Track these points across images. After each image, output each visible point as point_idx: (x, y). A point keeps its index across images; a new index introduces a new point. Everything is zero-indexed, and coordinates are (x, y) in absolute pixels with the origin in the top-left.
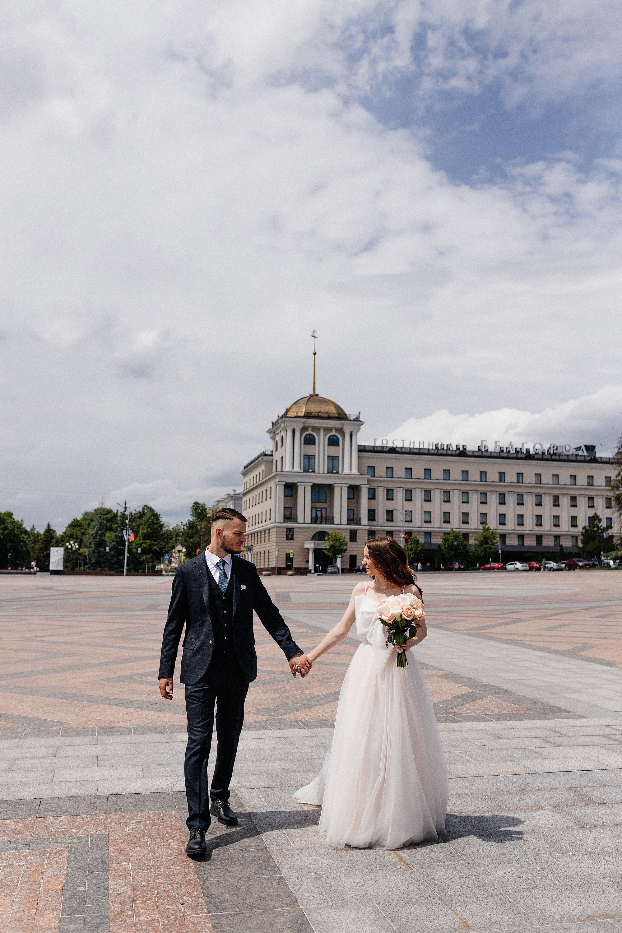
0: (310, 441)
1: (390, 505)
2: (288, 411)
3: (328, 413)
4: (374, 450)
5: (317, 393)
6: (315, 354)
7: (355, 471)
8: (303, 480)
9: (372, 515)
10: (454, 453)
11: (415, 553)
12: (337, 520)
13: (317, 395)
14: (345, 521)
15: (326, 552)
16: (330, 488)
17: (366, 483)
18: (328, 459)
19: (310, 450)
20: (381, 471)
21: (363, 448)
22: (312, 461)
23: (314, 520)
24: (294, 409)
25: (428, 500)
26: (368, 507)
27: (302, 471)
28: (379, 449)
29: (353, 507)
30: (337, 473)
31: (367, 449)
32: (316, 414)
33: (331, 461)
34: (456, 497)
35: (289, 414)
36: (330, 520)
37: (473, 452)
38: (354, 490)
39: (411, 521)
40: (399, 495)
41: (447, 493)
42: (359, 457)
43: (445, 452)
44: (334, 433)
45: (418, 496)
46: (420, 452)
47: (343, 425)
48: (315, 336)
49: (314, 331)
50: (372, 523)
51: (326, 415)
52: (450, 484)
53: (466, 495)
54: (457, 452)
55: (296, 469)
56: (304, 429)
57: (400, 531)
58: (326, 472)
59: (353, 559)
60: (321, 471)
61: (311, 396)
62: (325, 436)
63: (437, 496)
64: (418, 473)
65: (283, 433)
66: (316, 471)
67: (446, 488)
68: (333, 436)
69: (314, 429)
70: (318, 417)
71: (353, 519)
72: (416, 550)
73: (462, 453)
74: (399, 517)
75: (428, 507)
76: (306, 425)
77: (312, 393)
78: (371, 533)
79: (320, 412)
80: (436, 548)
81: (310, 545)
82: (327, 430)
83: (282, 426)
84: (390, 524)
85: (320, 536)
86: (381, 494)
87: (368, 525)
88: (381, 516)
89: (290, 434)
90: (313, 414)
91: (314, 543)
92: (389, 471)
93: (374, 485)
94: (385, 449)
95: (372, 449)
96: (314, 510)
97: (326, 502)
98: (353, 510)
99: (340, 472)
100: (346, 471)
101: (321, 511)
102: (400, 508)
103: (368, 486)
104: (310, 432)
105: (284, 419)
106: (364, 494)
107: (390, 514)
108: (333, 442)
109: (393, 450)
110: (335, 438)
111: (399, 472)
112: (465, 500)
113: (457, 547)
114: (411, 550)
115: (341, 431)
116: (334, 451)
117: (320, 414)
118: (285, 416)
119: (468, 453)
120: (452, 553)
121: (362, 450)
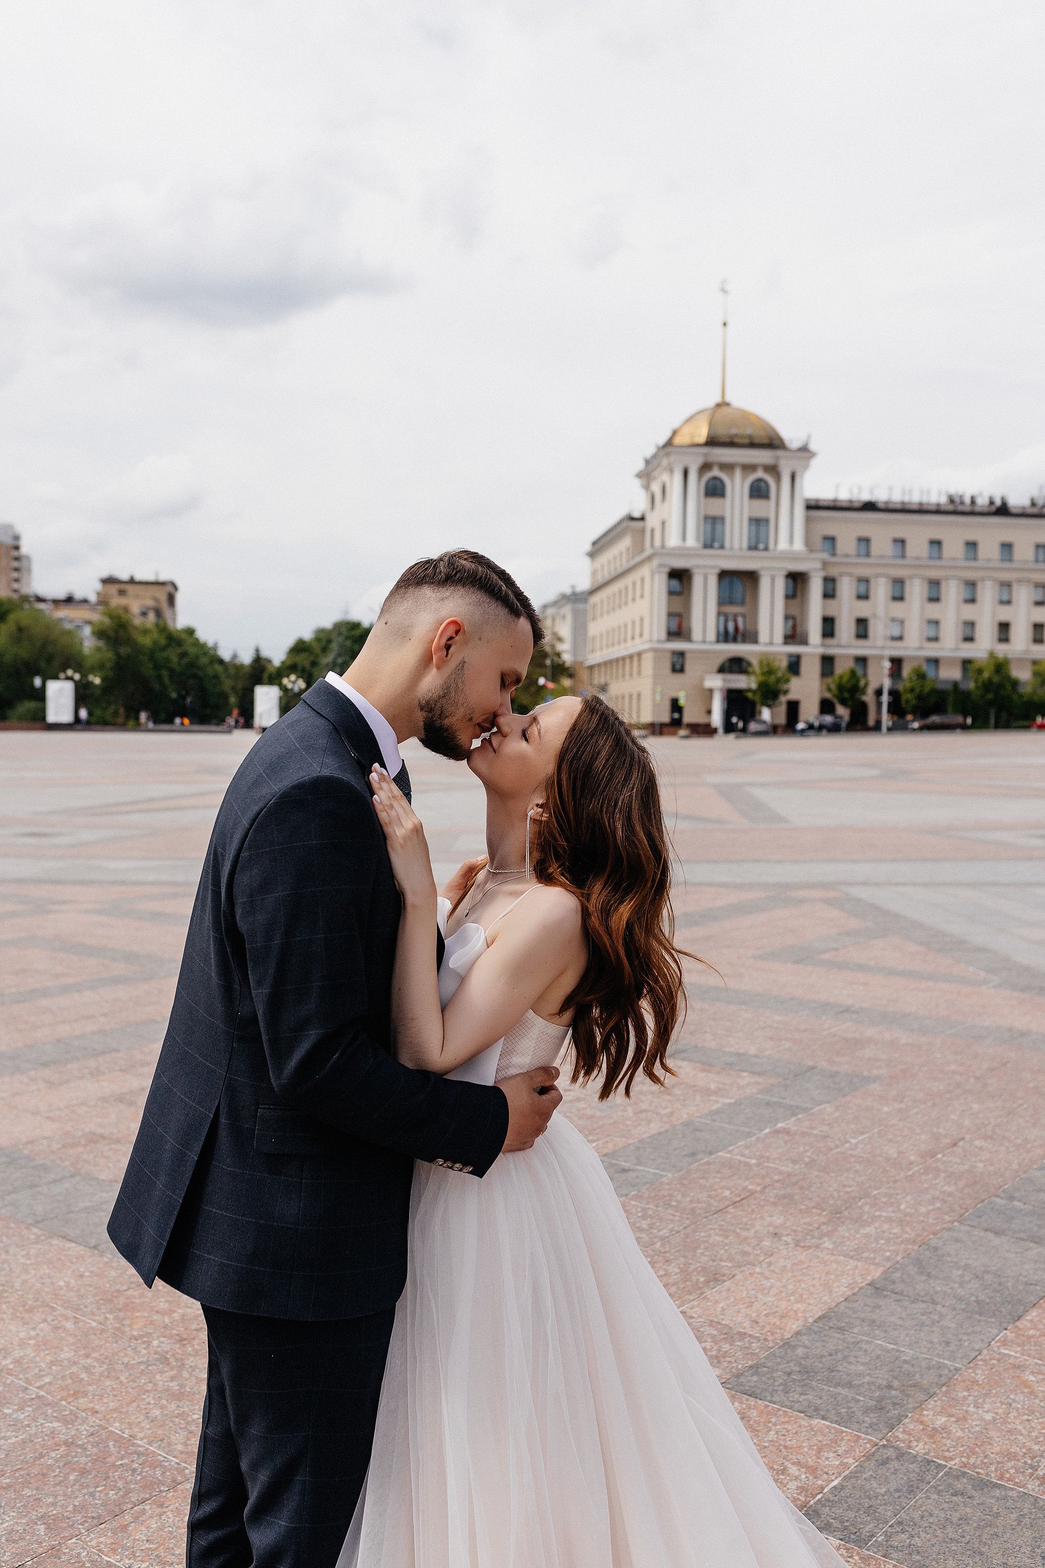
0: (715, 490)
1: (863, 610)
2: (675, 433)
3: (750, 437)
4: (835, 507)
5: (728, 399)
6: (725, 324)
7: (799, 545)
8: (701, 562)
9: (829, 627)
10: (986, 510)
11: (920, 697)
12: (763, 636)
13: (728, 404)
14: (779, 637)
15: (750, 695)
16: (751, 578)
17: (818, 565)
18: (750, 525)
19: (715, 506)
20: (847, 545)
21: (813, 503)
22: (718, 526)
23: (725, 637)
24: (686, 430)
25: (934, 599)
26: (824, 611)
27: (700, 545)
28: (845, 505)
29: (795, 611)
30: (766, 549)
31: (822, 504)
32: (727, 440)
33: (753, 528)
34: (987, 593)
35: (678, 440)
36: (750, 636)
37: (1024, 508)
38: (797, 580)
39: (901, 638)
40: (881, 590)
41: (972, 585)
42: (808, 520)
43: (967, 508)
44: (760, 474)
45: (916, 591)
46: (921, 510)
47: (777, 458)
48: (724, 291)
49: (724, 282)
50: (829, 641)
51: (747, 441)
52: (978, 569)
53: (1005, 589)
54: (993, 509)
55: (691, 542)
56: (706, 467)
57: (881, 658)
58: (745, 545)
59: (793, 708)
60: (736, 545)
61: (718, 406)
62: (743, 479)
63: (952, 592)
64: (918, 547)
65: (665, 477)
66: (727, 544)
67: (970, 575)
68: (760, 480)
69: (725, 467)
70: (731, 443)
71: (794, 635)
72: (921, 691)
73: (1003, 510)
74: (878, 629)
75: (934, 611)
76: (711, 459)
77: (718, 399)
78: (828, 662)
79: (736, 435)
80: (949, 687)
81: (716, 682)
82: (749, 468)
83: (665, 462)
84: (862, 642)
85: (735, 665)
86: (846, 589)
87: (823, 645)
88: (845, 628)
89: (678, 477)
90: (722, 440)
91: (725, 680)
92: (863, 544)
93: (833, 572)
94: (856, 505)
95: (832, 504)
96: (722, 619)
97: (743, 603)
98: (794, 618)
99: (771, 546)
100: (783, 545)
101: (735, 621)
102: (881, 612)
103: (822, 574)
104: (716, 472)
105: (670, 449)
106: (816, 587)
107: (862, 627)
108: (759, 491)
109: (870, 506)
110: (762, 484)
111: (882, 546)
112: (1005, 598)
113: (1000, 686)
114: (912, 690)
115: (773, 470)
116: (760, 508)
117: (736, 440)
118: (669, 443)
119: (1014, 511)
120: (990, 696)
121: (813, 506)
